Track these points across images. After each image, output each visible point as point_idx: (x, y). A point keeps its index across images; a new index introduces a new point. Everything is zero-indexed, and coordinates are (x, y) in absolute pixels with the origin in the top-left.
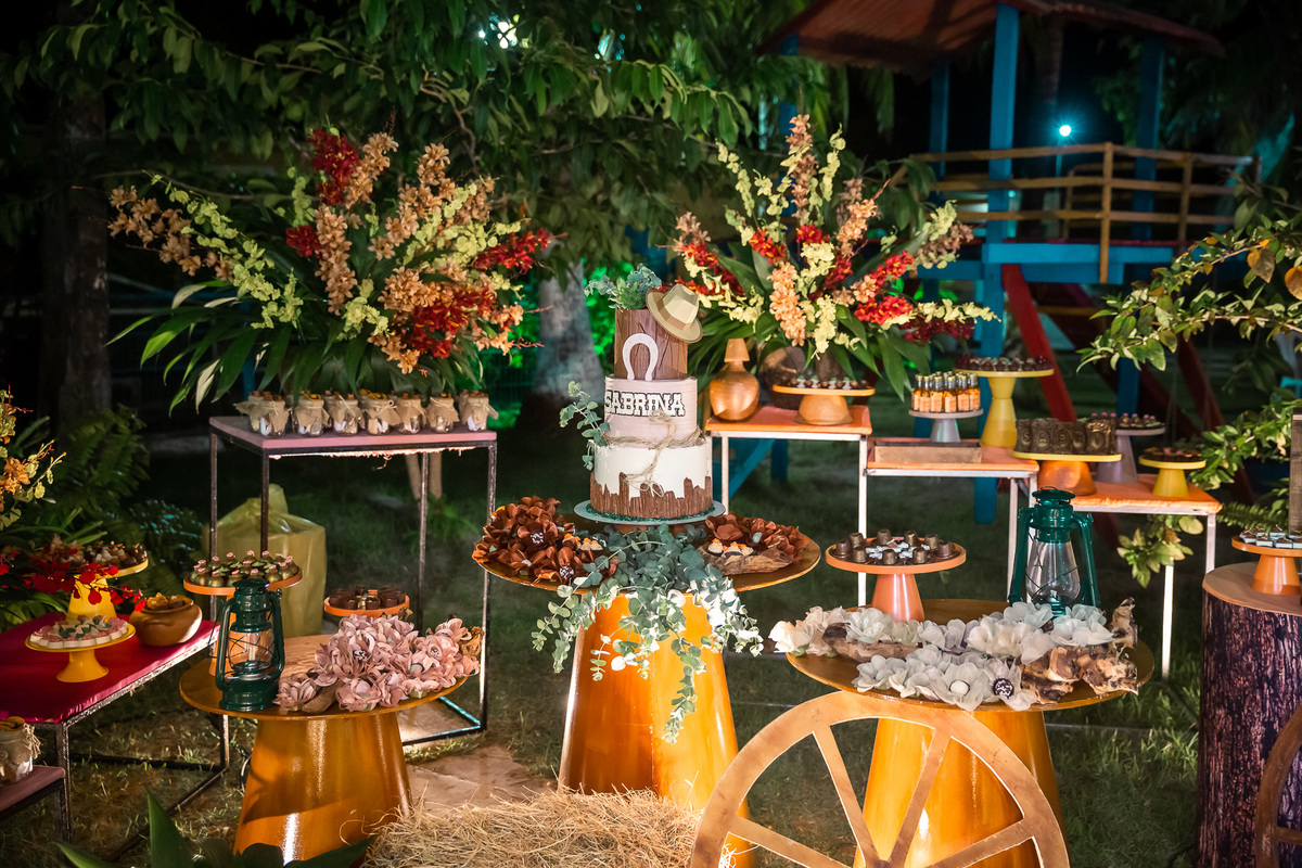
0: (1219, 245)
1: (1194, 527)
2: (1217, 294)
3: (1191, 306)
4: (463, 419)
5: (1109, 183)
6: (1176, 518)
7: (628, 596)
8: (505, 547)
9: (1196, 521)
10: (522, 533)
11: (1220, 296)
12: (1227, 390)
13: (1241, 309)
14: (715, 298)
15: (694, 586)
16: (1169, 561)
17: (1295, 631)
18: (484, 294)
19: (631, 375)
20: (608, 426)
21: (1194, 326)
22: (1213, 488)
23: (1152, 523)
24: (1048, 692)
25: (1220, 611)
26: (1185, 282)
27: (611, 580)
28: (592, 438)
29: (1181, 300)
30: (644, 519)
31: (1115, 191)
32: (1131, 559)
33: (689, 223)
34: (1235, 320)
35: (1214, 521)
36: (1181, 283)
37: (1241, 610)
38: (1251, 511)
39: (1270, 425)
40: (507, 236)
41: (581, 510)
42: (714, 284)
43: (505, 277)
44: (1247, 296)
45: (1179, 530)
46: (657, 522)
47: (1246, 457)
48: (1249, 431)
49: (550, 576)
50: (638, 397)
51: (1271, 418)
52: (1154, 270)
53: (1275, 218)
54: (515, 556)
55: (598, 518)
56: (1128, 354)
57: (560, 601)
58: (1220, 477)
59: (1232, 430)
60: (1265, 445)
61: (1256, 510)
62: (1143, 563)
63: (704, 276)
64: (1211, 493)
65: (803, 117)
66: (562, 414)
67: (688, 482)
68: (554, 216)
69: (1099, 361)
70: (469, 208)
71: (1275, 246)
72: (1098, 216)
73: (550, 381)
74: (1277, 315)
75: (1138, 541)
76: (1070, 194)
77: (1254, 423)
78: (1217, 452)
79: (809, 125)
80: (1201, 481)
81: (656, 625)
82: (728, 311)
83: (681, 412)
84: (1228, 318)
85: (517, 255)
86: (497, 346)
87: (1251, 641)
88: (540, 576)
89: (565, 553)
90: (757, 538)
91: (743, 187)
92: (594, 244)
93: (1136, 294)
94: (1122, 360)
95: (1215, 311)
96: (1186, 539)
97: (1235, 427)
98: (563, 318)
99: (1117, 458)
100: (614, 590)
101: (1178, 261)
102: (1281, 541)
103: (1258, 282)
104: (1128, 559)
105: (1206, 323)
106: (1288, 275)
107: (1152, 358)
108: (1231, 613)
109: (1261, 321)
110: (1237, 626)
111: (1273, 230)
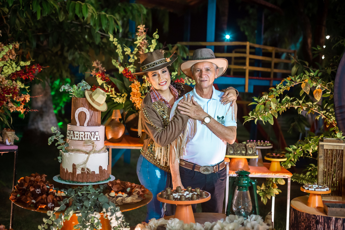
0: (292, 80)
1: (282, 182)
2: (290, 98)
3: (282, 102)
4: (4, 141)
5: (248, 56)
6: (276, 179)
7: (77, 215)
8: (24, 194)
9: (283, 180)
10: (32, 189)
11: (291, 99)
12: (289, 132)
13: (298, 104)
14: (108, 94)
15: (104, 210)
16: (273, 195)
17: (323, 221)
18: (14, 90)
19: (78, 124)
20: (68, 144)
21: (283, 109)
22: (289, 168)
23: (268, 181)
25: (297, 215)
26: (281, 93)
27: (69, 209)
28: (61, 149)
29: (279, 100)
30: (83, 183)
31: (250, 59)
32: (261, 194)
33: (97, 64)
34: (296, 107)
35: (290, 180)
36: (279, 93)
37: (304, 214)
38: (301, 176)
39: (307, 145)
40: (25, 66)
41: (56, 179)
42: (108, 88)
43: (22, 83)
44: (300, 99)
45: (277, 183)
46: (88, 184)
47: (299, 157)
48: (300, 147)
49: (44, 207)
50: (81, 133)
51: (307, 143)
52: (270, 88)
53: (310, 72)
54: (28, 199)
55: (63, 182)
56: (261, 119)
57: (48, 217)
58: (291, 164)
59: (295, 147)
60: (306, 152)
61: (302, 176)
62: (265, 196)
63: (104, 85)
64: (289, 169)
65: (142, 26)
66: (49, 140)
67: (100, 167)
68: (41, 59)
69: (250, 121)
70: (8, 54)
71: (310, 81)
72: (244, 68)
73: (35, 124)
74: (310, 106)
75: (263, 187)
76: (233, 59)
77: (302, 144)
78: (290, 155)
79: (145, 29)
80: (285, 166)
81: (89, 227)
82: (114, 99)
83: (98, 139)
84: (294, 106)
85: (28, 74)
86: (19, 110)
87: (308, 225)
88: (40, 207)
89: (50, 197)
90: (128, 190)
91: (119, 51)
92: (55, 71)
93: (264, 97)
94: (259, 121)
95: (290, 104)
96: (280, 187)
97: (296, 146)
98: (41, 99)
99: (257, 157)
100: (71, 213)
101: (278, 85)
102: (317, 188)
103: (305, 93)
104: (260, 194)
105: (287, 108)
106: (314, 92)
107: (269, 120)
108: (301, 215)
109: (305, 108)
110: (303, 220)
111: (309, 76)
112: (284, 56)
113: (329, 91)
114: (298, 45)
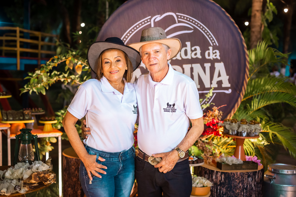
0: (58, 59)
1: (54, 140)
3: (51, 76)
5: (18, 39)
6: (49, 138)
11: (59, 73)
13: (64, 77)
16: (47, 151)
21: (52, 82)
22: (59, 128)
23: (42, 140)
24: (31, 187)
26: (50, 69)
29: (49, 74)
31: (21, 42)
34: (62, 80)
35: (60, 138)
37: (74, 159)
44: (65, 73)
45: (50, 142)
53: (72, 52)
56: (35, 90)
59: (63, 111)
69: (26, 92)
71: (73, 59)
72: (16, 49)
74: (73, 78)
76: (4, 42)
78: (59, 118)
80: (56, 127)
93: (37, 72)
94: (33, 92)
95: (57, 77)
96: (52, 144)
99: (33, 121)
101: (48, 63)
103: (69, 69)
105: (55, 81)
106: (76, 67)
107: (41, 91)
108: (71, 160)
109: (69, 81)
110: (73, 164)
111: (72, 55)
112: (47, 39)
113: (87, 66)
114: (59, 31)
